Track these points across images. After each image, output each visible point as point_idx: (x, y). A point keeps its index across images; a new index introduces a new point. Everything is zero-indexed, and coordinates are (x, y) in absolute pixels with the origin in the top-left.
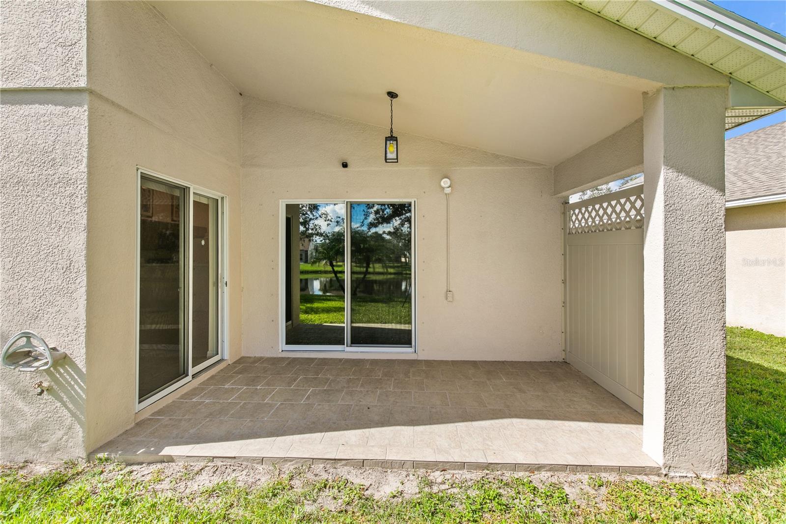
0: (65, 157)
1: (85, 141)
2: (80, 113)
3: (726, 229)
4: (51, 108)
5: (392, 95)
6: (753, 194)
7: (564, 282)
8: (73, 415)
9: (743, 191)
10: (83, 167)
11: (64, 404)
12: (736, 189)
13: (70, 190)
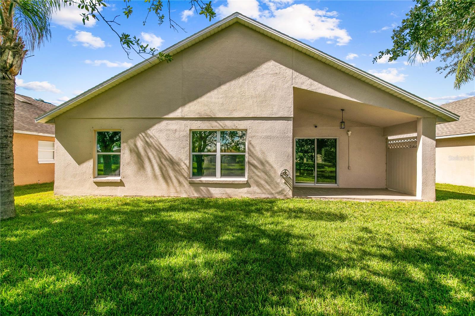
0: (287, 132)
1: (292, 128)
2: (291, 123)
3: (436, 147)
4: (284, 121)
5: (342, 110)
6: (450, 134)
7: (386, 164)
8: (290, 188)
9: (446, 133)
10: (292, 134)
11: (288, 185)
12: (444, 131)
13: (289, 139)
